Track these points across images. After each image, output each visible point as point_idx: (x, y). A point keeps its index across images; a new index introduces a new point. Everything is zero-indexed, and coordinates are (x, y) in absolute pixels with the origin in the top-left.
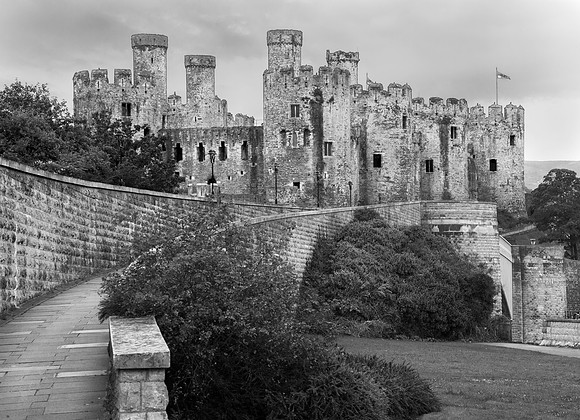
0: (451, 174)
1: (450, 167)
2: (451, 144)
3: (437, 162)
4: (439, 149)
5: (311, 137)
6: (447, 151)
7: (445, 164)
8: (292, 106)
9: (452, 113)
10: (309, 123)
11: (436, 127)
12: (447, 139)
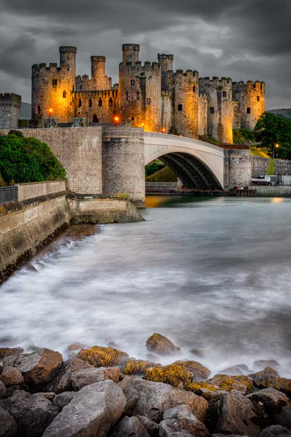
0: (222, 114)
1: (222, 111)
2: (222, 99)
3: (216, 108)
4: (217, 102)
5: (140, 95)
6: (220, 103)
7: (220, 109)
8: (131, 81)
9: (224, 84)
10: (139, 89)
11: (215, 91)
12: (221, 97)
